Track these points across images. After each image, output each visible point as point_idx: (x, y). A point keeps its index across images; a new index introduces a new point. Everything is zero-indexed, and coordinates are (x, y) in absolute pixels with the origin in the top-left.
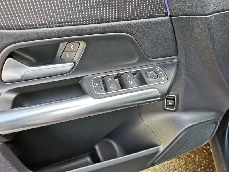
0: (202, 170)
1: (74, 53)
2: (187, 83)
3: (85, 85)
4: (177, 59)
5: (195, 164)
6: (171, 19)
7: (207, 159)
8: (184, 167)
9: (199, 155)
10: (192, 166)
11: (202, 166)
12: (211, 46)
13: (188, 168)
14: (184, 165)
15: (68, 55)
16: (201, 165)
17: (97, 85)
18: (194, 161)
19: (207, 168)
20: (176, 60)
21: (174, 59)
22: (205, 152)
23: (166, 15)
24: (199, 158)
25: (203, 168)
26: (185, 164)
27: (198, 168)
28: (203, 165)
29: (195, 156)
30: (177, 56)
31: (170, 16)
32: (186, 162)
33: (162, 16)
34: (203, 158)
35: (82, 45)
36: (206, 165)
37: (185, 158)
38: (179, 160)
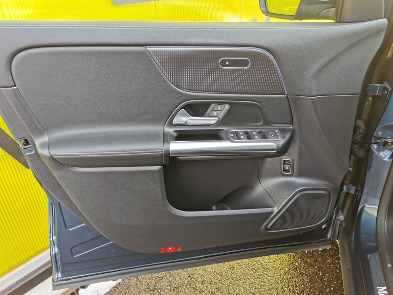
0: (330, 291)
1: (220, 112)
2: (300, 149)
3: (223, 135)
4: (293, 127)
5: (323, 283)
6: (287, 97)
7: (339, 280)
8: (308, 285)
9: (330, 274)
10: (318, 285)
11: (332, 287)
12: (316, 119)
13: (313, 287)
14: (308, 282)
15: (215, 113)
16: (331, 285)
17: (232, 135)
18: (322, 280)
19: (338, 289)
20: (291, 128)
21: (290, 126)
22: (338, 271)
23: (285, 94)
24: (328, 277)
25: (332, 289)
26: (310, 281)
27: (326, 288)
28: (333, 285)
29: (325, 275)
30: (293, 124)
31: (287, 95)
32: (311, 280)
33: (281, 94)
34: (334, 278)
35: (227, 107)
36: (337, 286)
37: (310, 276)
38: (302, 276)
